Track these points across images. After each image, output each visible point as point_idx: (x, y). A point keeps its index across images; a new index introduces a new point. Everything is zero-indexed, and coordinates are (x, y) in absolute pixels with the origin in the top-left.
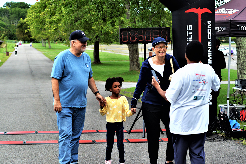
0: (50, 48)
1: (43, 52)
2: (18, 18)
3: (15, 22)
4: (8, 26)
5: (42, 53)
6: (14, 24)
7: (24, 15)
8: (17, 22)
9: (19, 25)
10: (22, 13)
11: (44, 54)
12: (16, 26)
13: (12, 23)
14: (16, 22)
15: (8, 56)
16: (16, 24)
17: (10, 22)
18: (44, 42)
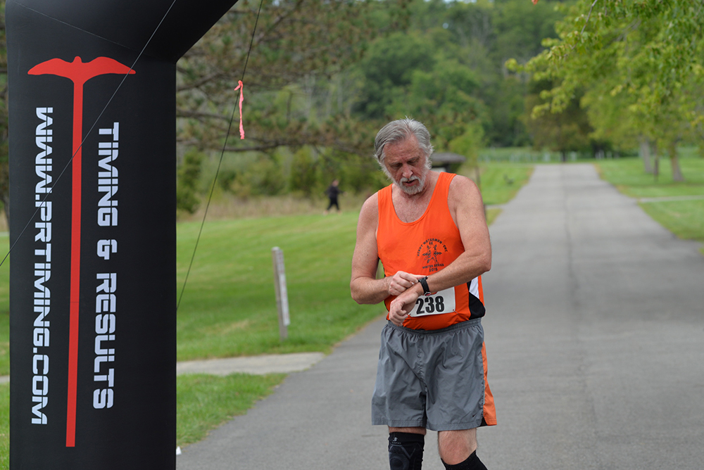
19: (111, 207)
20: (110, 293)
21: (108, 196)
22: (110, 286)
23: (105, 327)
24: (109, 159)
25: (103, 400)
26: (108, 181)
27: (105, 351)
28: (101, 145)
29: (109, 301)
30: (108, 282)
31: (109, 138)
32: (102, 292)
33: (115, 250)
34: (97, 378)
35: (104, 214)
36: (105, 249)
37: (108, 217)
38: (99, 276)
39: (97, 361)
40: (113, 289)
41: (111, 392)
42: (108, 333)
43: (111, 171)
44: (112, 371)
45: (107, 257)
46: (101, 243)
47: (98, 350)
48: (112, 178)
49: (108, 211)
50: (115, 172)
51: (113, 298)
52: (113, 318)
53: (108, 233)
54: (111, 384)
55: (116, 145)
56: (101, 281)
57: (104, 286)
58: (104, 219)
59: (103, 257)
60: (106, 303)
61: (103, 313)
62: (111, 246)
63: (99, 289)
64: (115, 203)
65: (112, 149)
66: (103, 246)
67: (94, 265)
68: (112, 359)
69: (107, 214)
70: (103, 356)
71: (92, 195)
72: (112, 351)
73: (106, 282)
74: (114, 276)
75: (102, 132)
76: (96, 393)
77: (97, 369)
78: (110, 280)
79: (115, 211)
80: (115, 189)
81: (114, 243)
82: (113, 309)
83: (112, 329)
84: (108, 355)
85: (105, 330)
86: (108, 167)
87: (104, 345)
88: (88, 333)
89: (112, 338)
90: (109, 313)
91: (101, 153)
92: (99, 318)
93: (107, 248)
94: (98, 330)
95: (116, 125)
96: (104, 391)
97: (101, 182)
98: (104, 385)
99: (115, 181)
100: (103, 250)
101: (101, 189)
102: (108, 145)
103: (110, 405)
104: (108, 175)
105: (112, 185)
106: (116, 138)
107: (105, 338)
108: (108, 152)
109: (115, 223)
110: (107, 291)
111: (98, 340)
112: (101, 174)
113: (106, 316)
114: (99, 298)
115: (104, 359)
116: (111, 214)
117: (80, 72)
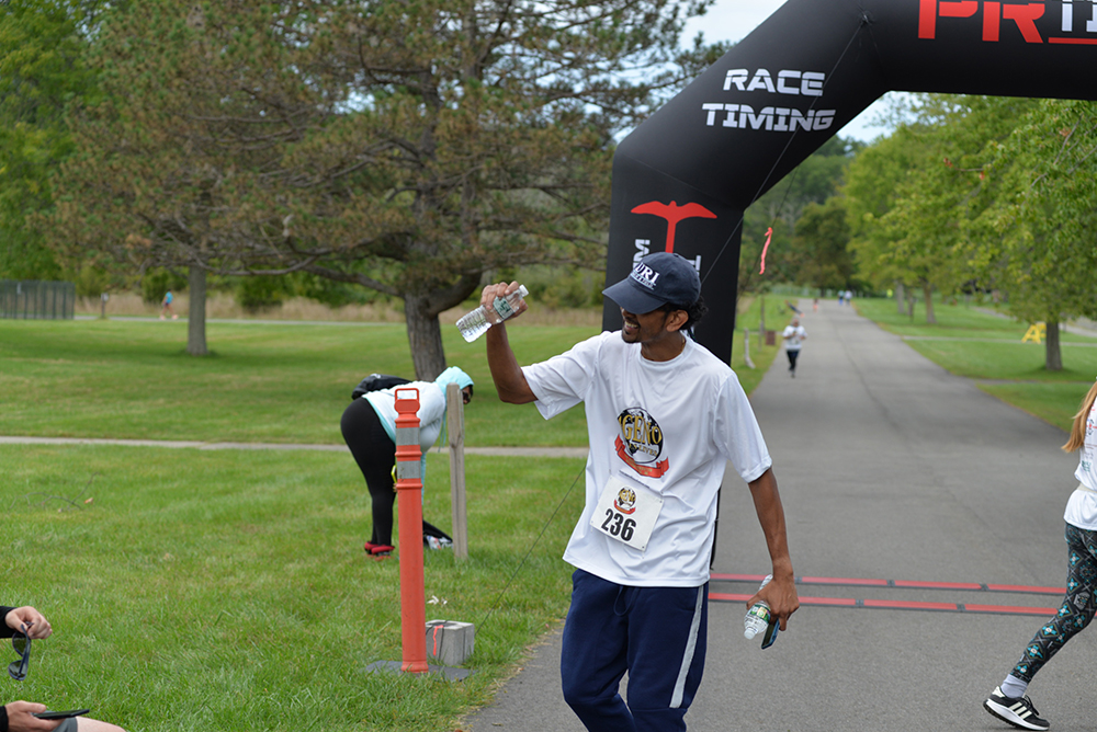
0: (931, 323)
1: (907, 338)
2: (798, 193)
3: (788, 211)
4: (756, 225)
5: (903, 341)
6: (783, 220)
7: (823, 184)
8: (796, 209)
9: (804, 221)
10: (816, 173)
11: (913, 345)
12: (788, 227)
13: (772, 212)
14: (791, 208)
15: (770, 349)
16: (788, 219)
17: (767, 209)
18: (906, 298)
95: (699, 258)
117: (674, 213)
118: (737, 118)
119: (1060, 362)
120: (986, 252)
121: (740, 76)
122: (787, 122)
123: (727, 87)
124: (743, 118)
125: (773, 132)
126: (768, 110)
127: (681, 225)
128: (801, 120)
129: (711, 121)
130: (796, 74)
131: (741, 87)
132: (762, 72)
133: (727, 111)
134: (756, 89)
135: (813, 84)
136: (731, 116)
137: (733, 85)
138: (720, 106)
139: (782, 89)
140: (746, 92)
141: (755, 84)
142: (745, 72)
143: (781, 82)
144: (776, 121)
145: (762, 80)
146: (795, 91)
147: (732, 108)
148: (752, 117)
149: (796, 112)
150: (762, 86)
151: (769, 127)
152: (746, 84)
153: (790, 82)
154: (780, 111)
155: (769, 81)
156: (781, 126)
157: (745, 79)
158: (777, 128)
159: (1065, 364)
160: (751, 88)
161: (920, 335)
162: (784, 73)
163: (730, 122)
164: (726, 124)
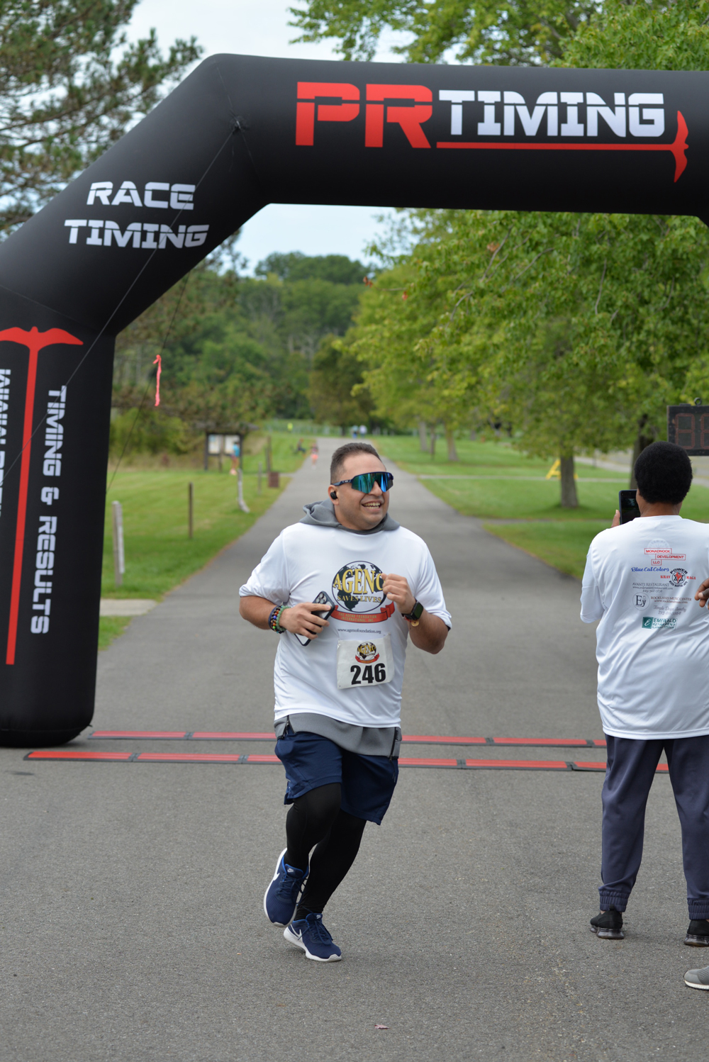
0: (453, 460)
1: (423, 477)
2: (318, 325)
3: (307, 344)
4: (273, 360)
5: (418, 480)
6: (302, 354)
7: (344, 314)
8: (316, 342)
9: (323, 355)
10: (336, 303)
11: (428, 484)
12: (307, 361)
13: (290, 346)
14: (310, 340)
15: (273, 491)
16: (307, 353)
17: (285, 342)
18: (428, 434)
19: (56, 459)
20: (50, 534)
21: (53, 450)
22: (51, 527)
23: (45, 562)
24: (55, 418)
25: (39, 626)
26: (54, 436)
27: (43, 584)
28: (50, 405)
29: (49, 540)
30: (49, 524)
31: (57, 399)
32: (44, 533)
33: (56, 497)
34: (36, 607)
35: (50, 465)
36: (49, 495)
37: (52, 468)
38: (42, 519)
39: (37, 593)
40: (54, 530)
41: (47, 620)
42: (46, 569)
43: (57, 428)
44: (48, 602)
45: (49, 502)
46: (45, 490)
47: (37, 582)
48: (57, 434)
49: (52, 462)
50: (61, 429)
51: (53, 539)
52: (52, 556)
53: (51, 481)
54: (47, 612)
55: (63, 406)
56: (43, 523)
57: (45, 528)
58: (49, 469)
59: (46, 503)
60: (46, 542)
61: (44, 551)
62: (53, 493)
63: (41, 530)
64: (59, 456)
65: (59, 409)
66: (47, 493)
67: (38, 509)
68: (49, 591)
69: (52, 465)
70: (41, 587)
71: (40, 449)
72: (50, 584)
73: (48, 524)
74: (54, 519)
75: (52, 393)
76: (34, 619)
77: (36, 599)
78: (51, 522)
79: (59, 464)
80: (60, 444)
81: (56, 491)
82: (52, 548)
83: (51, 565)
84: (46, 587)
85: (44, 566)
86: (55, 424)
87: (43, 578)
88: (30, 567)
89: (50, 573)
90: (48, 551)
91: (50, 412)
92: (39, 555)
93: (50, 495)
94: (39, 565)
95: (64, 388)
96: (41, 618)
97: (48, 437)
98: (41, 613)
99: (61, 437)
100: (47, 496)
101: (48, 443)
102: (56, 405)
103: (46, 630)
104: (54, 431)
105: (57, 440)
106: (63, 399)
107: (44, 573)
108: (56, 411)
109: (58, 473)
110: (48, 531)
111: (38, 574)
112: (48, 430)
113: (46, 554)
114: (41, 538)
115: (43, 591)
116: (55, 465)
117: (36, 340)
118: (101, 235)
119: (576, 499)
120: (462, 380)
121: (104, 189)
122: (156, 239)
123: (90, 201)
124: (108, 235)
125: (141, 249)
126: (135, 226)
127: (43, 353)
128: (172, 237)
129: (73, 239)
130: (164, 186)
131: (105, 201)
132: (128, 185)
133: (91, 228)
134: (122, 204)
135: (182, 197)
136: (95, 233)
137: (97, 199)
138: (83, 223)
139: (150, 203)
140: (111, 207)
141: (120, 198)
142: (109, 185)
143: (148, 195)
144: (143, 238)
145: (128, 193)
146: (163, 205)
147: (96, 224)
148: (118, 234)
149: (165, 228)
150: (127, 199)
151: (136, 244)
152: (111, 198)
153: (158, 195)
154: (148, 227)
155: (135, 194)
156: (150, 244)
157: (109, 192)
158: (146, 245)
159: (582, 501)
160: (116, 202)
161: (437, 474)
162: (151, 186)
163: (94, 240)
164: (90, 241)
